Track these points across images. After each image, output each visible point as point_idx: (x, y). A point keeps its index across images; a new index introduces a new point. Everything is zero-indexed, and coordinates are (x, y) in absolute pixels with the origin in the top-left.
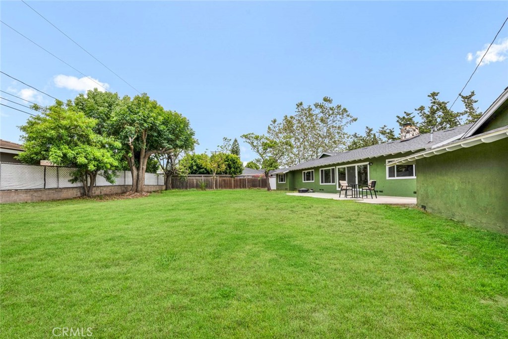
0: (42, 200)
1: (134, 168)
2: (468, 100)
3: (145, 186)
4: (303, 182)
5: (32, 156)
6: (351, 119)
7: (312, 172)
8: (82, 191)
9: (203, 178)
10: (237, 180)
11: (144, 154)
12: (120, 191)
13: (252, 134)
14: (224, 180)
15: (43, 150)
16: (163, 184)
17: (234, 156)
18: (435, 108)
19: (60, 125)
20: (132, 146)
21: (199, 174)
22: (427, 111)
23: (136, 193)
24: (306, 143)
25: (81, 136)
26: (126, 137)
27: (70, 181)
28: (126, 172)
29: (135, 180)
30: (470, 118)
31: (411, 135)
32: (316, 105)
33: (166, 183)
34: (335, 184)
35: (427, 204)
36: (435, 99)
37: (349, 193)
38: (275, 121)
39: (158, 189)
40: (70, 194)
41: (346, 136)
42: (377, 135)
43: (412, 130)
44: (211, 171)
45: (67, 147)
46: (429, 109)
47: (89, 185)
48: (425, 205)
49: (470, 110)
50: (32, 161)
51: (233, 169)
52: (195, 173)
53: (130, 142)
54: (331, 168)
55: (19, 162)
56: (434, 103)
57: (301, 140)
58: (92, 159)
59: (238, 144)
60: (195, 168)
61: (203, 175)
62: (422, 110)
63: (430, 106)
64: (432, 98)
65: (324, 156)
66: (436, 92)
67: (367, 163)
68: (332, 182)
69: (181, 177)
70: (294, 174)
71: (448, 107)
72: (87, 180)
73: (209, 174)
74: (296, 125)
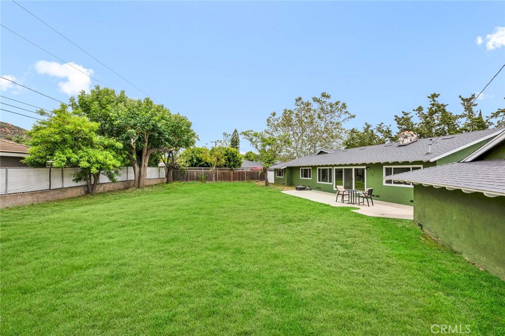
0: (47, 201)
1: (136, 165)
2: (468, 103)
3: (147, 180)
4: (301, 178)
5: (37, 160)
6: (349, 116)
7: (310, 169)
8: (86, 189)
9: (203, 171)
10: (236, 173)
11: (146, 152)
12: (122, 187)
13: (251, 131)
14: (224, 173)
15: (48, 154)
16: (165, 177)
17: (233, 150)
18: (434, 109)
19: (64, 130)
20: (134, 147)
21: (200, 166)
22: (426, 111)
23: (138, 189)
24: (304, 138)
25: (85, 139)
26: (128, 138)
27: (73, 180)
28: (129, 168)
29: (137, 177)
30: (469, 122)
31: (409, 141)
32: (315, 100)
33: (167, 176)
34: (332, 184)
35: (424, 223)
36: (435, 101)
37: (346, 198)
38: (274, 114)
39: (159, 182)
40: (74, 193)
41: (344, 131)
42: (375, 131)
43: (410, 135)
44: (211, 164)
45: (71, 151)
46: (428, 110)
47: (93, 183)
48: (422, 224)
49: (469, 113)
50: (38, 164)
51: (232, 163)
52: (195, 166)
53: (132, 143)
54: (328, 168)
55: (25, 165)
56: (433, 105)
57: (300, 134)
58: (95, 162)
59: (238, 135)
60: (195, 161)
61: (203, 168)
62: (420, 111)
63: (429, 107)
64: (431, 100)
65: (321, 153)
66: (437, 94)
67: (365, 167)
68: (329, 182)
69: (182, 169)
70: (291, 169)
71: (447, 109)
72: (90, 179)
73: (209, 167)
74: (294, 119)
